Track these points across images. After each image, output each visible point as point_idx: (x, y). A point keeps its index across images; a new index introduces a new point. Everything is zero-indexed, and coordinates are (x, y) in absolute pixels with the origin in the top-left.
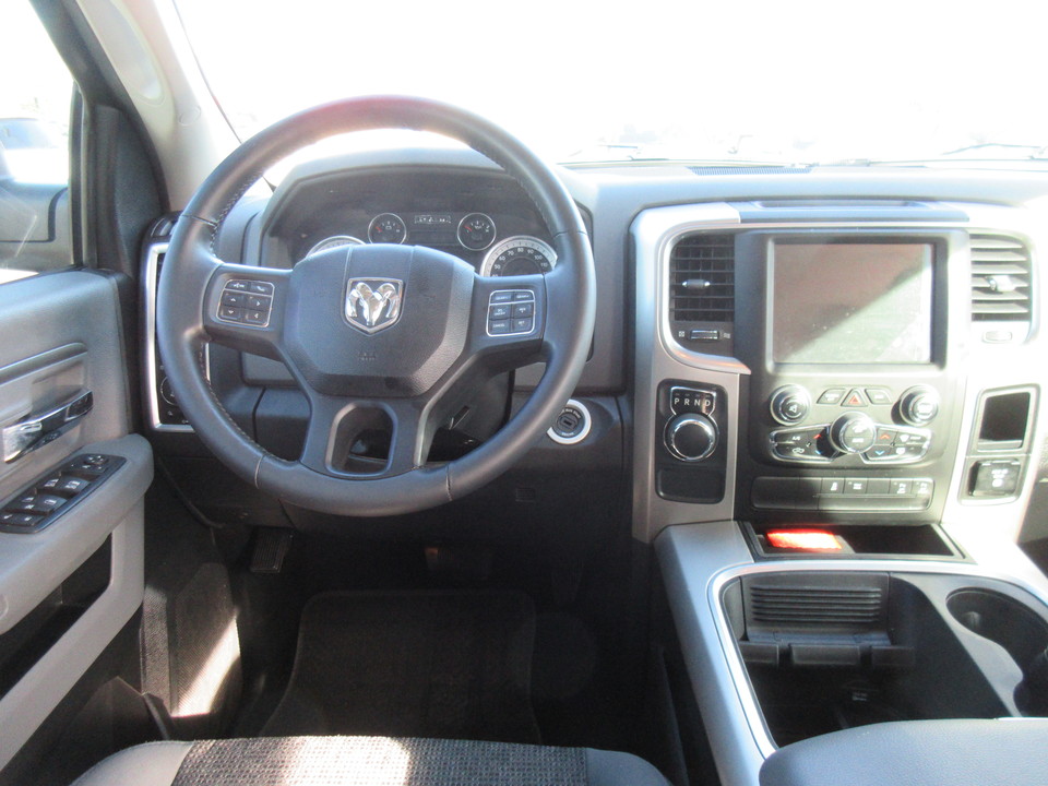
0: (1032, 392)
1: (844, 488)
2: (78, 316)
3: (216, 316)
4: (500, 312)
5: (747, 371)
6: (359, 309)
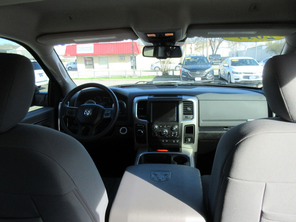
0: (194, 126)
1: (165, 141)
2: (47, 114)
3: (67, 114)
4: (106, 114)
5: (148, 122)
6: (86, 113)
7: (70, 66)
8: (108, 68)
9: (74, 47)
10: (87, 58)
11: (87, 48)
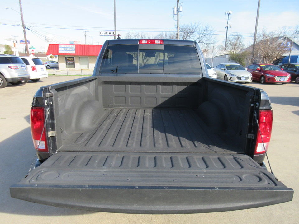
7: (48, 64)
8: (89, 68)
9: (57, 46)
10: (69, 57)
11: (69, 48)
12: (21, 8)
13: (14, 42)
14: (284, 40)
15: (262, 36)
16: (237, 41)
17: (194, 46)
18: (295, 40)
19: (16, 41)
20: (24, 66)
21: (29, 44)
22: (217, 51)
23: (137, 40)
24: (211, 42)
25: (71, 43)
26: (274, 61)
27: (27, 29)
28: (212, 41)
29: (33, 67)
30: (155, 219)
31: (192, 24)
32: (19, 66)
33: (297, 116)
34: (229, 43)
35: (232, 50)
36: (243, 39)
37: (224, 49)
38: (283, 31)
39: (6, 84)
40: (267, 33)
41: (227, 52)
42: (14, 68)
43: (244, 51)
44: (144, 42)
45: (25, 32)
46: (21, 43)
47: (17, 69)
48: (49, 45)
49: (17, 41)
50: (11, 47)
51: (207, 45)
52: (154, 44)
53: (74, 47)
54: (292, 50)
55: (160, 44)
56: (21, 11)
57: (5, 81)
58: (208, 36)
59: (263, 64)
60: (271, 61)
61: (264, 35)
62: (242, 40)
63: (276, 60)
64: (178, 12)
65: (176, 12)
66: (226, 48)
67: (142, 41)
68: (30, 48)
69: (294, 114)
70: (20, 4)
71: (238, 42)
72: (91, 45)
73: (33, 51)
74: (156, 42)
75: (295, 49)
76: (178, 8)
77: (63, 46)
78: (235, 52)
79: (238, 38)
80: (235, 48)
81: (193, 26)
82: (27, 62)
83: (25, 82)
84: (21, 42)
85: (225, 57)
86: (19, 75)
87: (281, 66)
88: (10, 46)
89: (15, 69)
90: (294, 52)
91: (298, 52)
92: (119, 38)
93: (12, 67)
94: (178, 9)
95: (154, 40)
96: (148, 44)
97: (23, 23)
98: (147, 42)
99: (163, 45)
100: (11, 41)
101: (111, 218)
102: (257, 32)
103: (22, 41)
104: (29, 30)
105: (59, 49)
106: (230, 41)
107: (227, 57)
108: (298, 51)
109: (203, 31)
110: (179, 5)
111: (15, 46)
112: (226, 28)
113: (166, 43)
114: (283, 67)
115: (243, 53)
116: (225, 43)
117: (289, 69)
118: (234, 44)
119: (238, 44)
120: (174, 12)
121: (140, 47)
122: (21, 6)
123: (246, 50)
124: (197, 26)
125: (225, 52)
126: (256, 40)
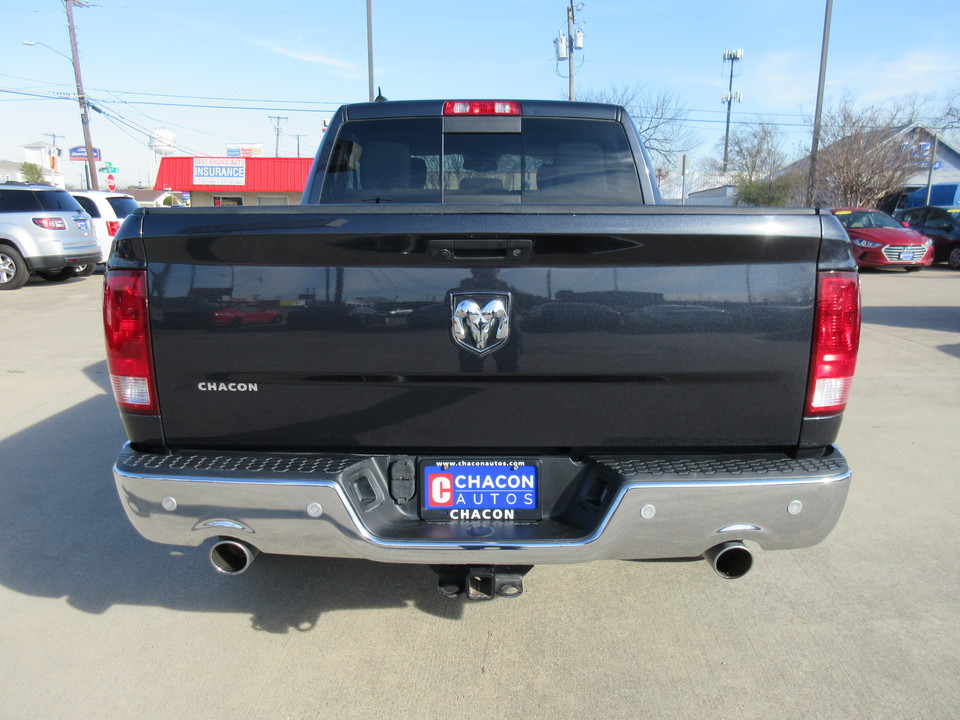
9: (186, 163)
10: (224, 198)
11: (226, 168)
12: (74, 45)
13: (50, 152)
14: (912, 138)
15: (840, 120)
16: (760, 143)
17: (616, 120)
18: (947, 138)
19: (57, 151)
20: (84, 220)
21: (100, 159)
22: (696, 176)
23: (438, 103)
24: (677, 146)
25: (232, 155)
26: (880, 200)
27: (94, 108)
28: (682, 142)
29: (112, 224)
30: (498, 648)
31: (615, 91)
32: (66, 217)
33: (954, 360)
34: (737, 149)
35: (746, 173)
36: (779, 135)
37: (720, 169)
38: (908, 111)
39: (27, 275)
40: (856, 110)
41: (730, 179)
42: (52, 224)
43: (782, 173)
44: (458, 109)
45: (85, 120)
46: (73, 158)
47: (60, 228)
48: (163, 159)
49: (60, 151)
50: (41, 169)
51: (665, 156)
52: (492, 113)
53: (242, 163)
54: (936, 169)
55: (510, 115)
56: (75, 51)
57: (22, 265)
58: (667, 128)
59: (844, 210)
60: (868, 201)
61: (847, 117)
62: (777, 138)
63: (888, 196)
64: (571, 50)
65: (564, 51)
66: (725, 165)
67: (452, 106)
68: (102, 169)
69: (943, 355)
70: (72, 29)
71: (765, 146)
72: (294, 159)
73: (110, 177)
74: (498, 108)
75: (947, 164)
76: (570, 37)
77: (208, 163)
78: (753, 179)
79: (765, 134)
80: (753, 168)
81: (620, 97)
82: (91, 209)
83: (86, 273)
84: (74, 154)
85: (725, 195)
86: (69, 248)
87: (903, 215)
88: (38, 167)
89: (55, 228)
90: (945, 174)
91: (955, 176)
92: (380, 96)
93: (45, 222)
94: (571, 41)
95: (492, 103)
96: (471, 114)
97: (80, 91)
98: (468, 109)
99: (519, 119)
100: (43, 150)
101: (359, 644)
102: (824, 111)
103: (75, 150)
104: (99, 111)
105: (195, 173)
106: (737, 143)
107: (730, 192)
108: (957, 171)
109: (652, 113)
110: (574, 28)
111: (53, 167)
112: (727, 103)
113: (530, 112)
114: (908, 219)
115: (780, 179)
116: (723, 151)
117: (926, 224)
118: (750, 154)
119: (764, 154)
120: (557, 51)
121: (448, 125)
122: (74, 35)
123: (789, 170)
124: (631, 96)
125: (725, 180)
126: (822, 133)
